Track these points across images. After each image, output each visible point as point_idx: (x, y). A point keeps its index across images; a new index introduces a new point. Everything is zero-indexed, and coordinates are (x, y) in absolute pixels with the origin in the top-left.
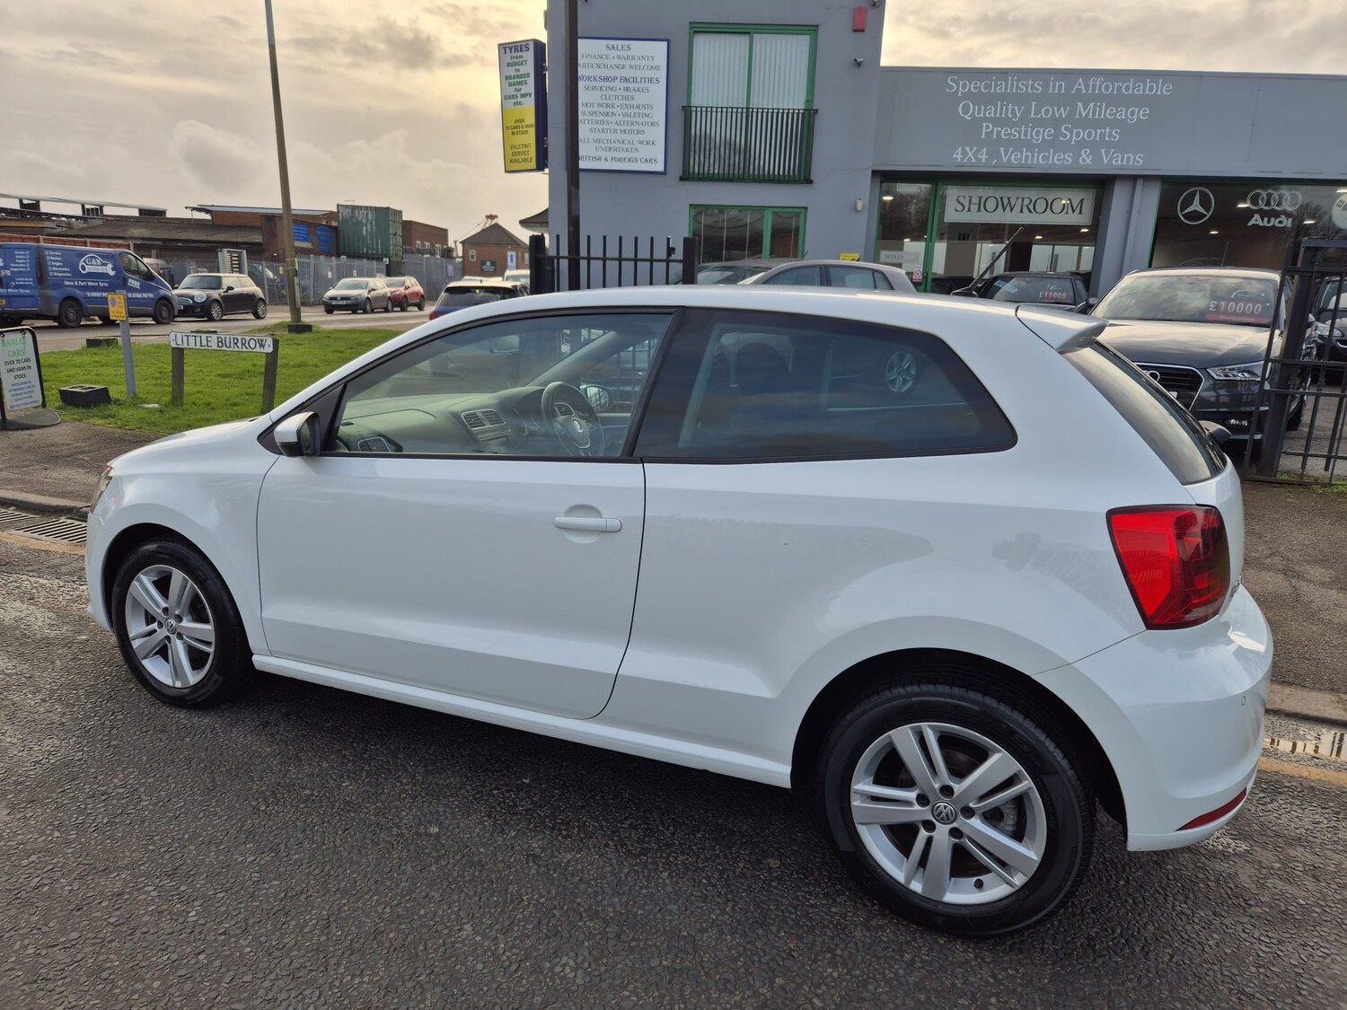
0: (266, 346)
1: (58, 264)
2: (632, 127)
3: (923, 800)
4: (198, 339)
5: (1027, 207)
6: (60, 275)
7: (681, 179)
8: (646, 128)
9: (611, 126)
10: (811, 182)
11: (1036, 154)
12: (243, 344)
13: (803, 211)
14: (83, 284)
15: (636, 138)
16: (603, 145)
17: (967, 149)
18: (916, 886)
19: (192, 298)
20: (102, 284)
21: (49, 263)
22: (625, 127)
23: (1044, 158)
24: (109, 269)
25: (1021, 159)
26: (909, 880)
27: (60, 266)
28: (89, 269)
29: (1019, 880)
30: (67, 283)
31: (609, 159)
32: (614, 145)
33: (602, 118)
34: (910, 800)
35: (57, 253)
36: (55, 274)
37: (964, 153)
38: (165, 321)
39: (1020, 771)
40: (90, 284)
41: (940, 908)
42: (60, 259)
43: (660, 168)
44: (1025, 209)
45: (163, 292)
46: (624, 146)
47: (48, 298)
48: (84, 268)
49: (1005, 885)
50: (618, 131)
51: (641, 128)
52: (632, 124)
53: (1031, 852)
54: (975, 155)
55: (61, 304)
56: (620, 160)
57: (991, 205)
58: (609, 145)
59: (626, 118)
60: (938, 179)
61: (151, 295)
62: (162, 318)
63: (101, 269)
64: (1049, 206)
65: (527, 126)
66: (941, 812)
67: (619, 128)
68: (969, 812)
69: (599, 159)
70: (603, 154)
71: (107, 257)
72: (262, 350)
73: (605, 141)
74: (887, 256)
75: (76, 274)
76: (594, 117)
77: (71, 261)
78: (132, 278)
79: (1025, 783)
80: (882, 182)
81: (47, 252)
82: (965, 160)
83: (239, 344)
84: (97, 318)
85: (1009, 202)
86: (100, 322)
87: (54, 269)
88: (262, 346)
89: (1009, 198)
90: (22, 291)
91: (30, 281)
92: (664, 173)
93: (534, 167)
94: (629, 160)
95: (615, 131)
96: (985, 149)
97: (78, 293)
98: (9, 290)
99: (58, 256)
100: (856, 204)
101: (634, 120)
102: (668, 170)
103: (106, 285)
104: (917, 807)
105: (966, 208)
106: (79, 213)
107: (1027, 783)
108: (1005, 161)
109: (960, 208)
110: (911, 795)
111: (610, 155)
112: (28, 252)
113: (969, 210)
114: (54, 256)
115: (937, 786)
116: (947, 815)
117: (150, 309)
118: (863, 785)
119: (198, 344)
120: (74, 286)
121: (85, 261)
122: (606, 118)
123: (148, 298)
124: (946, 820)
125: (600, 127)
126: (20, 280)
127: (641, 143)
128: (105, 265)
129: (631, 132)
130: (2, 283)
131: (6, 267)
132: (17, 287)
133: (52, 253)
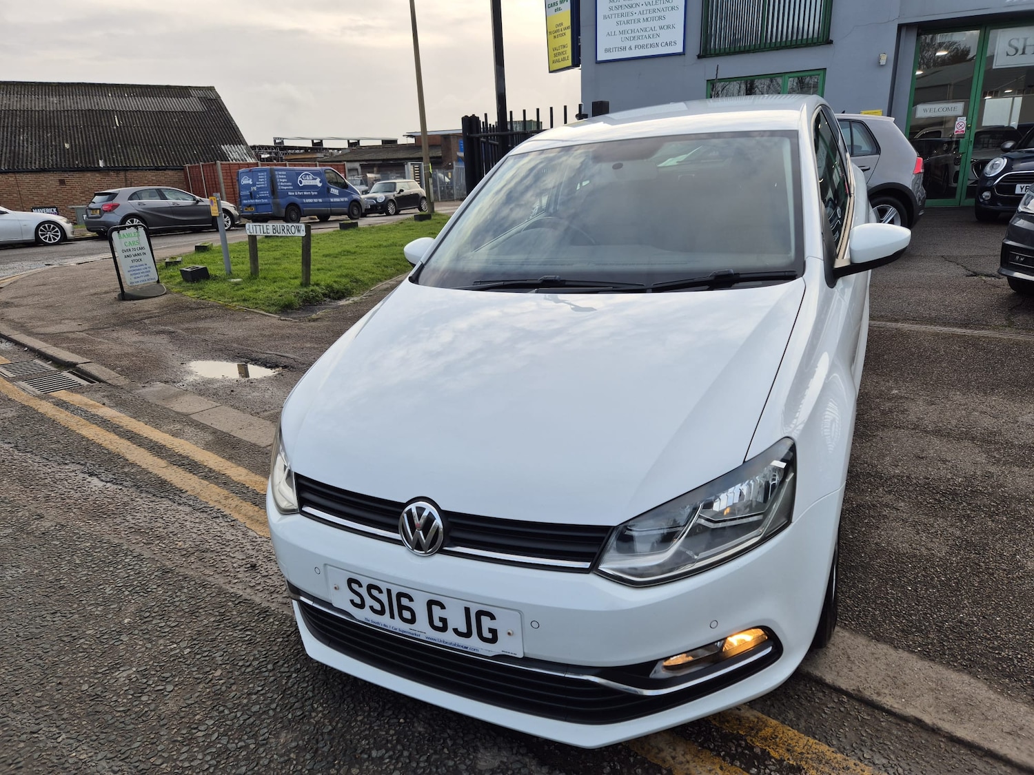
0: (301, 231)
1: (284, 180)
2: (654, 15)
4: (262, 227)
6: (285, 188)
7: (699, 57)
8: (666, 14)
9: (636, 17)
10: (831, 42)
12: (288, 230)
13: (822, 72)
14: (300, 194)
15: (657, 24)
16: (627, 36)
19: (375, 199)
20: (313, 193)
21: (278, 180)
22: (648, 16)
24: (318, 182)
27: (285, 182)
28: (305, 183)
30: (290, 193)
31: (633, 47)
32: (637, 34)
33: (627, 10)
35: (283, 173)
36: (283, 188)
38: (356, 217)
40: (305, 193)
42: (285, 177)
43: (680, 50)
45: (355, 196)
46: (647, 34)
47: (277, 205)
48: (301, 182)
50: (641, 20)
51: (662, 14)
52: (654, 11)
55: (286, 209)
56: (642, 47)
58: (633, 35)
59: (649, 7)
60: (988, 23)
61: (346, 199)
62: (353, 214)
63: (312, 183)
65: (565, 29)
67: (641, 17)
69: (625, 48)
70: (627, 44)
71: (316, 174)
72: (299, 235)
73: (630, 32)
75: (296, 187)
76: (620, 11)
77: (293, 178)
78: (333, 188)
80: (919, 35)
81: (276, 173)
83: (285, 230)
84: (316, 217)
86: (318, 220)
87: (282, 184)
88: (299, 231)
90: (263, 201)
91: (266, 193)
92: (683, 54)
93: (569, 63)
94: (651, 45)
95: (639, 21)
97: (298, 200)
98: (256, 200)
99: (284, 175)
100: (879, 59)
101: (656, 7)
102: (687, 51)
103: (316, 193)
105: (1020, 51)
106: (310, 145)
109: (1012, 51)
111: (633, 43)
112: (265, 173)
113: (1023, 53)
114: (281, 175)
117: (346, 209)
119: (262, 232)
120: (295, 195)
121: (301, 178)
122: (631, 10)
123: (344, 202)
125: (625, 19)
126: (263, 194)
127: (661, 28)
128: (315, 179)
129: (653, 19)
130: (252, 196)
131: (254, 185)
132: (260, 198)
133: (280, 173)
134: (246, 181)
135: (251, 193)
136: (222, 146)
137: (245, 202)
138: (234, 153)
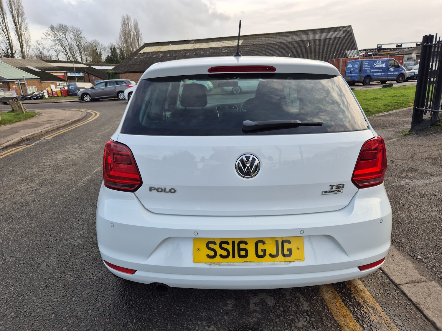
6: (367, 69)
14: (373, 71)
19: (414, 73)
20: (380, 71)
21: (364, 65)
24: (384, 66)
27: (367, 66)
28: (377, 66)
30: (368, 71)
35: (367, 62)
36: (365, 68)
38: (400, 82)
40: (376, 71)
42: (368, 63)
45: (403, 72)
47: (361, 76)
48: (375, 66)
55: (365, 78)
61: (397, 73)
62: (399, 80)
63: (381, 66)
71: (383, 61)
75: (372, 68)
77: (371, 64)
78: (391, 68)
81: (364, 62)
84: (380, 81)
86: (380, 83)
90: (355, 74)
91: (357, 71)
97: (371, 74)
98: (352, 74)
103: (382, 70)
112: (359, 62)
117: (396, 78)
120: (370, 72)
121: (376, 64)
123: (396, 74)
126: (355, 71)
128: (383, 64)
130: (350, 73)
131: (353, 67)
132: (354, 73)
133: (365, 62)
134: (350, 66)
135: (350, 71)
136: (347, 51)
137: (347, 75)
138: (351, 54)
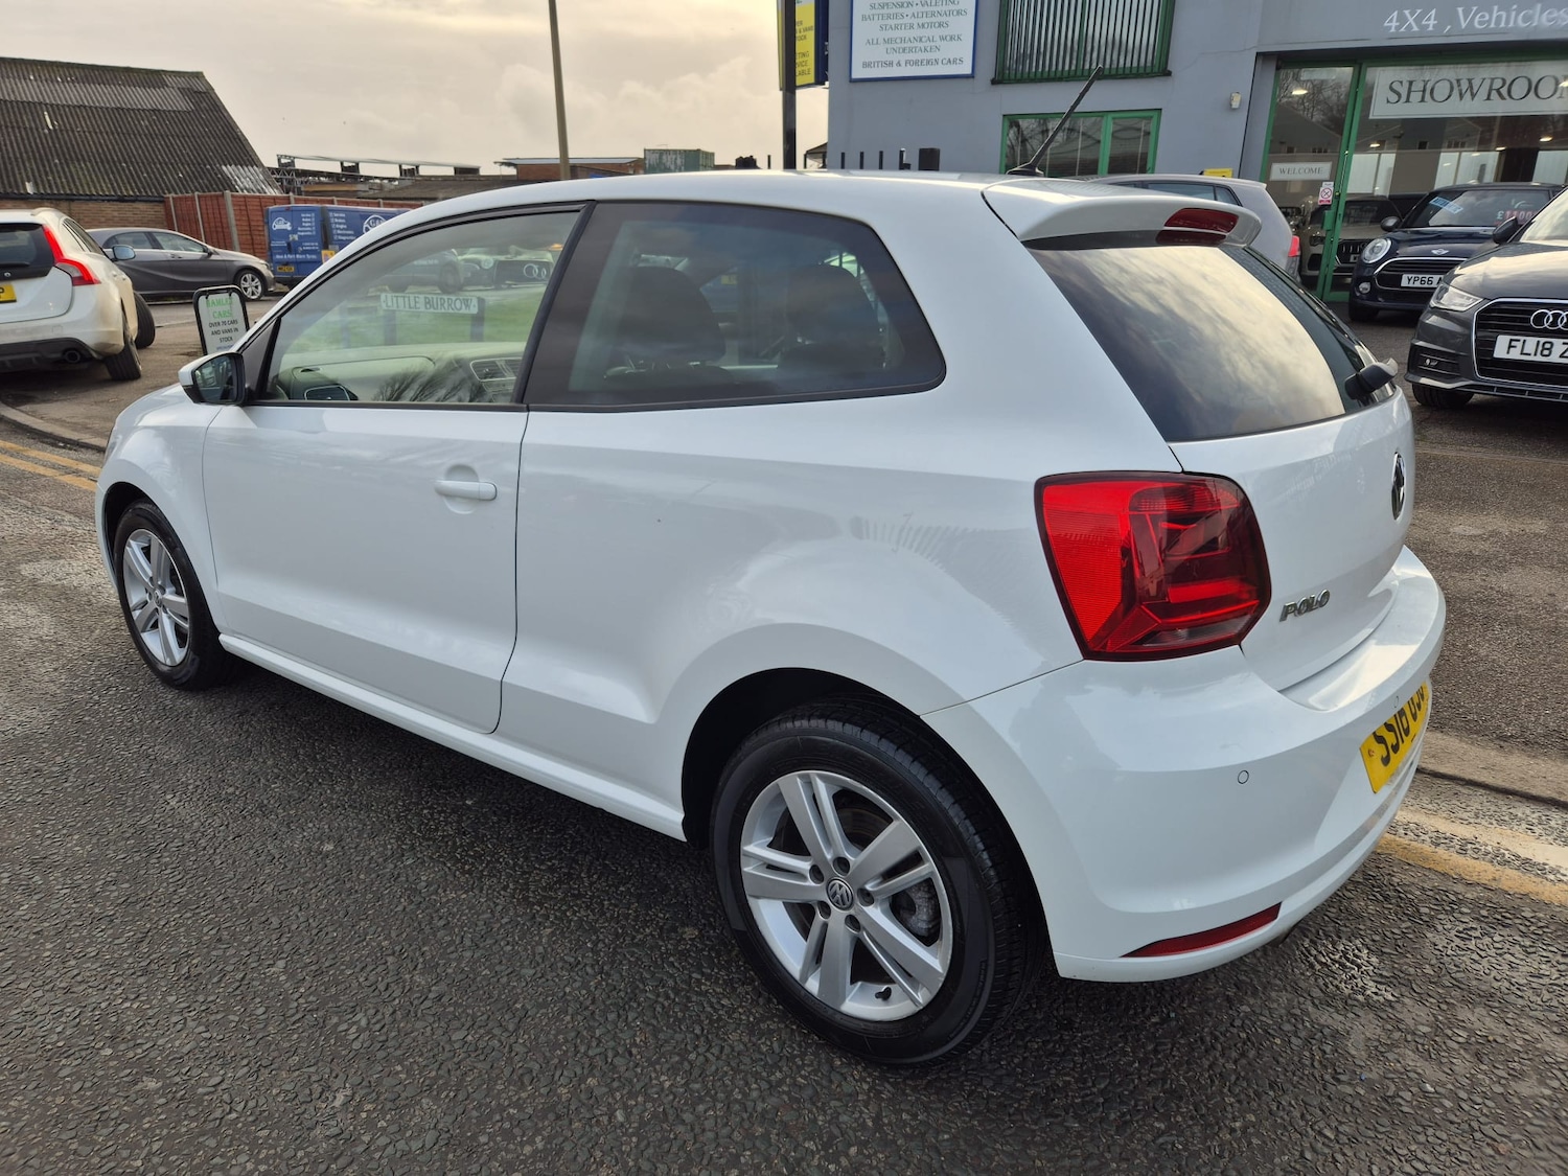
0: (472, 307)
1: (342, 227)
2: (934, 19)
3: (816, 873)
4: (406, 299)
5: (1498, 91)
6: (345, 238)
7: (994, 82)
8: (950, 19)
9: (907, 20)
10: (1169, 74)
11: (1514, 13)
12: (449, 305)
13: (1155, 114)
15: (937, 32)
16: (895, 46)
17: (1407, 12)
18: (813, 985)
21: (333, 226)
22: (925, 20)
23: (1527, 19)
25: (1489, 21)
26: (805, 976)
27: (344, 229)
28: (373, 231)
29: (922, 997)
31: (903, 63)
32: (909, 45)
33: (895, 10)
34: (804, 873)
35: (341, 215)
36: (340, 238)
37: (1402, 19)
39: (920, 848)
41: (838, 1017)
42: (343, 221)
43: (967, 70)
44: (1494, 94)
46: (922, 45)
48: (368, 230)
49: (909, 1002)
50: (915, 26)
51: (943, 19)
52: (933, 15)
53: (935, 960)
54: (1418, 20)
56: (916, 63)
57: (1442, 90)
58: (903, 45)
59: (926, 9)
60: (1360, 58)
64: (1533, 88)
65: (806, 30)
66: (835, 893)
67: (915, 21)
68: (868, 898)
69: (891, 64)
70: (895, 57)
72: (467, 312)
73: (898, 41)
74: (1283, 171)
76: (885, 11)
77: (355, 224)
79: (927, 865)
80: (1278, 68)
81: (331, 214)
82: (1402, 30)
83: (446, 305)
85: (1471, 87)
87: (339, 232)
88: (467, 306)
89: (1470, 81)
90: (308, 256)
92: (971, 76)
93: (812, 80)
94: (928, 62)
95: (912, 27)
96: (1434, 12)
98: (298, 256)
99: (342, 218)
100: (1231, 100)
101: (935, 9)
102: (977, 76)
104: (810, 883)
105: (1404, 98)
106: (339, 170)
107: (928, 867)
108: (1464, 25)
109: (1394, 97)
110: (803, 865)
111: (903, 57)
112: (313, 215)
113: (1408, 101)
114: (338, 218)
115: (829, 857)
116: (842, 896)
118: (757, 848)
119: (407, 306)
121: (369, 223)
122: (900, 10)
124: (844, 903)
125: (892, 22)
126: (308, 246)
127: (943, 38)
129: (931, 25)
130: (290, 248)
131: (294, 231)
132: (305, 252)
133: (336, 215)
134: (280, 225)
135: (289, 244)
136: (224, 168)
137: (278, 257)
138: (244, 179)
